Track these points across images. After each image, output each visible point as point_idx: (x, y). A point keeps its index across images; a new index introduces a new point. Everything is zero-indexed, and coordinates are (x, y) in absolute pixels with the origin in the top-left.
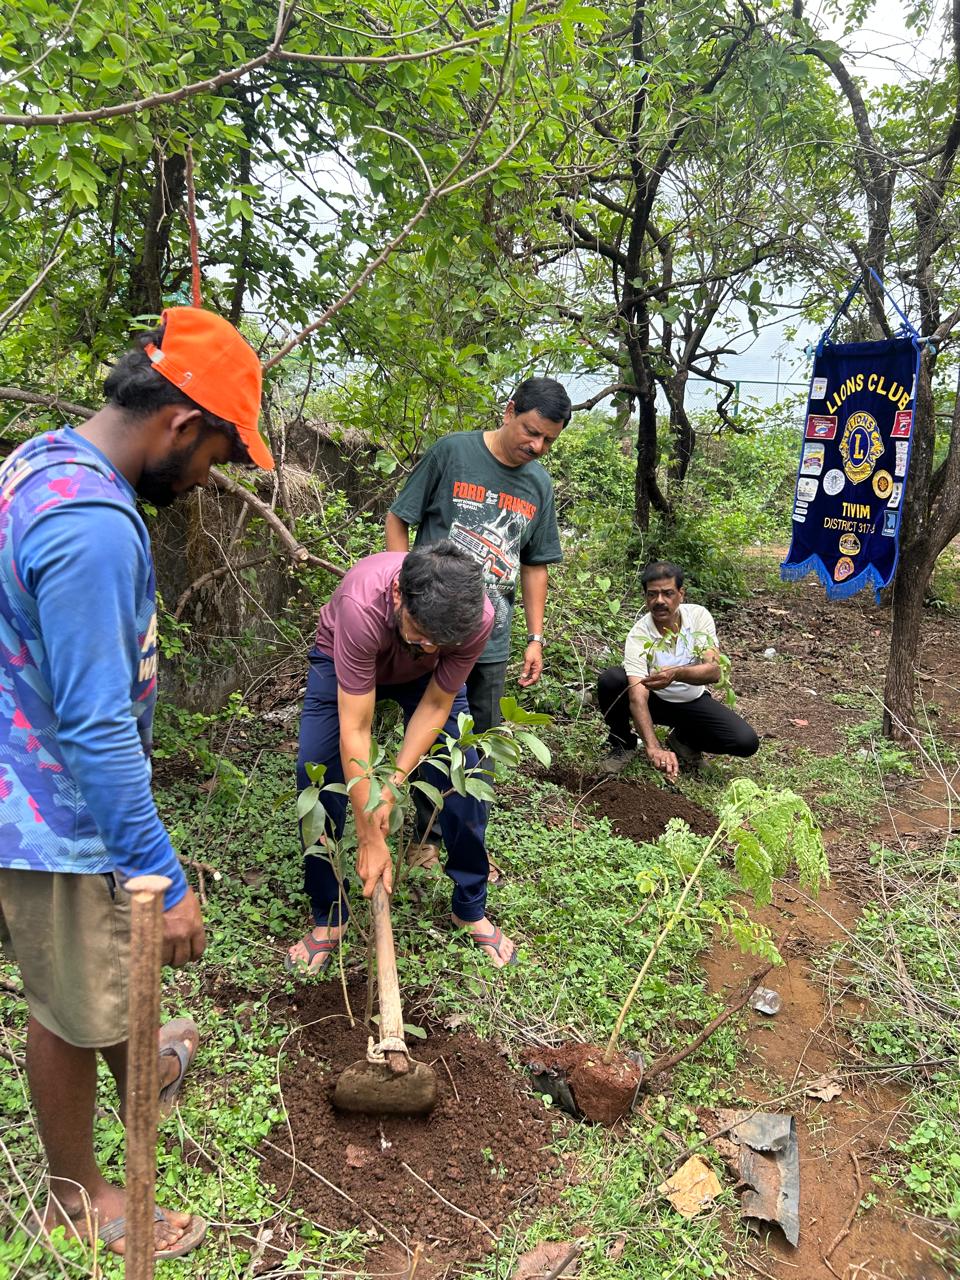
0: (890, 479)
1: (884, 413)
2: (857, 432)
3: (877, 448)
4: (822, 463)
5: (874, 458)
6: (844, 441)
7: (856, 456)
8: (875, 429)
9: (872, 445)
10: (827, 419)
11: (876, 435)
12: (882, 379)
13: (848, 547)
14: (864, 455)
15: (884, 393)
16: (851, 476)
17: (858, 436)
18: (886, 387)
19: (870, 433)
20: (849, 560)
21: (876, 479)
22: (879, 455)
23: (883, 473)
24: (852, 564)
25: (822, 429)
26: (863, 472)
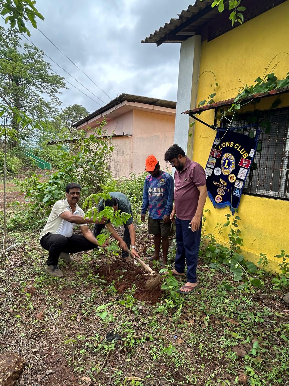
0: (235, 177)
1: (238, 157)
2: (227, 159)
3: (233, 167)
4: (214, 164)
5: (231, 169)
6: (222, 160)
7: (225, 166)
8: (234, 161)
9: (232, 165)
10: (218, 151)
11: (233, 162)
12: (240, 146)
13: (220, 193)
14: (229, 167)
17: (227, 161)
18: (240, 149)
19: (232, 162)
20: (220, 197)
21: (230, 176)
22: (233, 169)
23: (233, 175)
24: (221, 198)
25: (216, 153)
26: (227, 172)
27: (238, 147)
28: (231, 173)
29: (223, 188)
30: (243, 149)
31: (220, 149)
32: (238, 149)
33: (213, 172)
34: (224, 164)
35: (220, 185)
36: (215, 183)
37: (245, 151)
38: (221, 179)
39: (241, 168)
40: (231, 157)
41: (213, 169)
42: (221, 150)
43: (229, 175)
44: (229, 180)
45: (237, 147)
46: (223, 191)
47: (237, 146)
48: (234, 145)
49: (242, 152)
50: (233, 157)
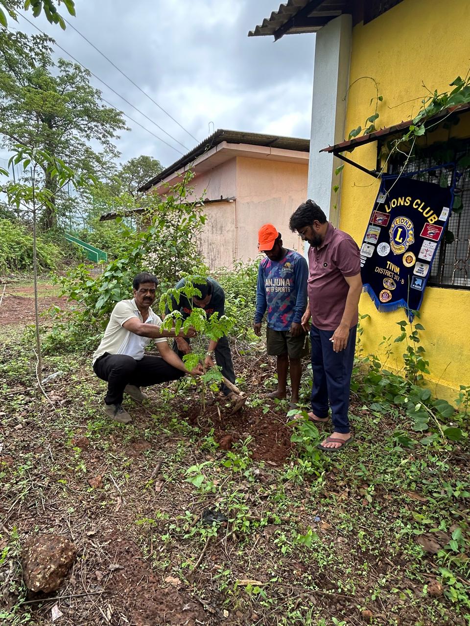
0: (414, 258)
2: (401, 227)
3: (410, 239)
4: (377, 237)
5: (408, 244)
6: (392, 229)
7: (397, 239)
8: (412, 229)
9: (408, 237)
10: (384, 215)
11: (411, 232)
12: (423, 204)
13: (389, 285)
14: (403, 241)
15: (422, 211)
16: (393, 249)
17: (400, 230)
18: (423, 209)
19: (408, 231)
20: (389, 292)
21: (406, 255)
22: (411, 243)
23: (411, 254)
24: (390, 294)
25: (380, 219)
26: (400, 249)
27: (419, 205)
28: (407, 251)
29: (394, 276)
30: (429, 208)
31: (388, 211)
32: (419, 209)
33: (375, 250)
34: (395, 236)
35: (388, 273)
36: (379, 270)
37: (432, 212)
38: (389, 262)
39: (425, 241)
40: (407, 223)
41: (376, 246)
42: (388, 213)
43: (403, 254)
44: (405, 263)
45: (418, 205)
46: (392, 284)
47: (417, 204)
48: (412, 202)
49: (427, 213)
50: (410, 223)
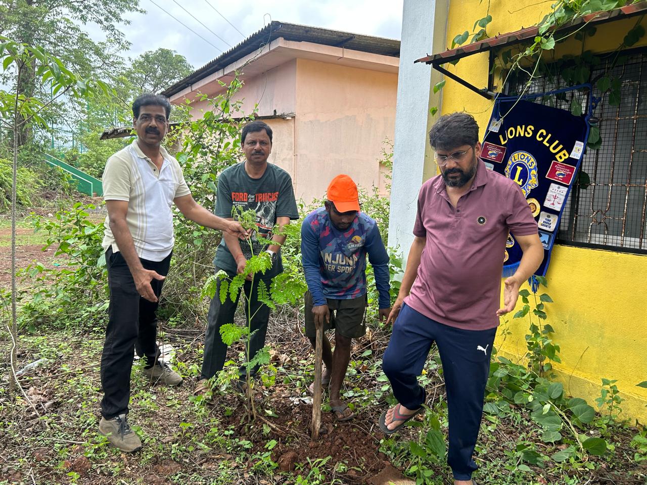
0: (538, 206)
1: (544, 159)
2: (520, 165)
3: (533, 182)
5: (530, 188)
6: (508, 167)
7: (516, 181)
8: (535, 168)
9: (530, 178)
10: (498, 148)
11: (534, 172)
12: (550, 135)
14: (524, 183)
15: (548, 145)
17: (519, 169)
18: (551, 142)
19: (531, 170)
22: (533, 187)
23: (534, 201)
24: (507, 253)
25: (493, 153)
27: (545, 137)
28: (529, 196)
30: (557, 142)
31: (503, 143)
32: (545, 143)
34: (513, 177)
37: (561, 146)
39: (552, 185)
40: (529, 160)
42: (503, 145)
45: (543, 136)
46: (509, 239)
47: (541, 135)
48: (535, 132)
49: (554, 148)
50: (533, 160)
